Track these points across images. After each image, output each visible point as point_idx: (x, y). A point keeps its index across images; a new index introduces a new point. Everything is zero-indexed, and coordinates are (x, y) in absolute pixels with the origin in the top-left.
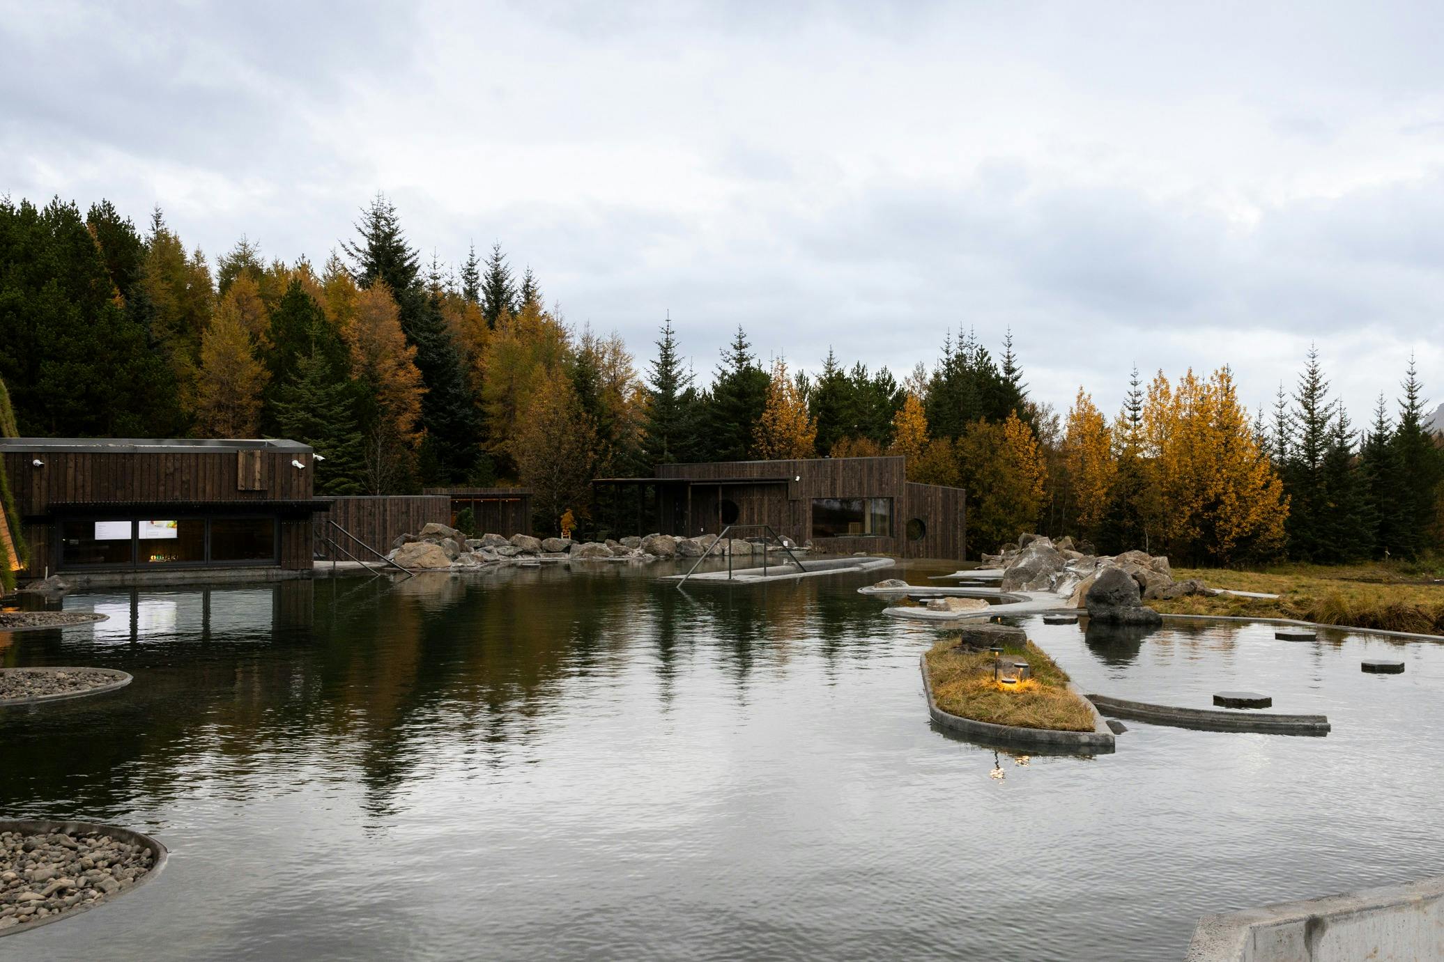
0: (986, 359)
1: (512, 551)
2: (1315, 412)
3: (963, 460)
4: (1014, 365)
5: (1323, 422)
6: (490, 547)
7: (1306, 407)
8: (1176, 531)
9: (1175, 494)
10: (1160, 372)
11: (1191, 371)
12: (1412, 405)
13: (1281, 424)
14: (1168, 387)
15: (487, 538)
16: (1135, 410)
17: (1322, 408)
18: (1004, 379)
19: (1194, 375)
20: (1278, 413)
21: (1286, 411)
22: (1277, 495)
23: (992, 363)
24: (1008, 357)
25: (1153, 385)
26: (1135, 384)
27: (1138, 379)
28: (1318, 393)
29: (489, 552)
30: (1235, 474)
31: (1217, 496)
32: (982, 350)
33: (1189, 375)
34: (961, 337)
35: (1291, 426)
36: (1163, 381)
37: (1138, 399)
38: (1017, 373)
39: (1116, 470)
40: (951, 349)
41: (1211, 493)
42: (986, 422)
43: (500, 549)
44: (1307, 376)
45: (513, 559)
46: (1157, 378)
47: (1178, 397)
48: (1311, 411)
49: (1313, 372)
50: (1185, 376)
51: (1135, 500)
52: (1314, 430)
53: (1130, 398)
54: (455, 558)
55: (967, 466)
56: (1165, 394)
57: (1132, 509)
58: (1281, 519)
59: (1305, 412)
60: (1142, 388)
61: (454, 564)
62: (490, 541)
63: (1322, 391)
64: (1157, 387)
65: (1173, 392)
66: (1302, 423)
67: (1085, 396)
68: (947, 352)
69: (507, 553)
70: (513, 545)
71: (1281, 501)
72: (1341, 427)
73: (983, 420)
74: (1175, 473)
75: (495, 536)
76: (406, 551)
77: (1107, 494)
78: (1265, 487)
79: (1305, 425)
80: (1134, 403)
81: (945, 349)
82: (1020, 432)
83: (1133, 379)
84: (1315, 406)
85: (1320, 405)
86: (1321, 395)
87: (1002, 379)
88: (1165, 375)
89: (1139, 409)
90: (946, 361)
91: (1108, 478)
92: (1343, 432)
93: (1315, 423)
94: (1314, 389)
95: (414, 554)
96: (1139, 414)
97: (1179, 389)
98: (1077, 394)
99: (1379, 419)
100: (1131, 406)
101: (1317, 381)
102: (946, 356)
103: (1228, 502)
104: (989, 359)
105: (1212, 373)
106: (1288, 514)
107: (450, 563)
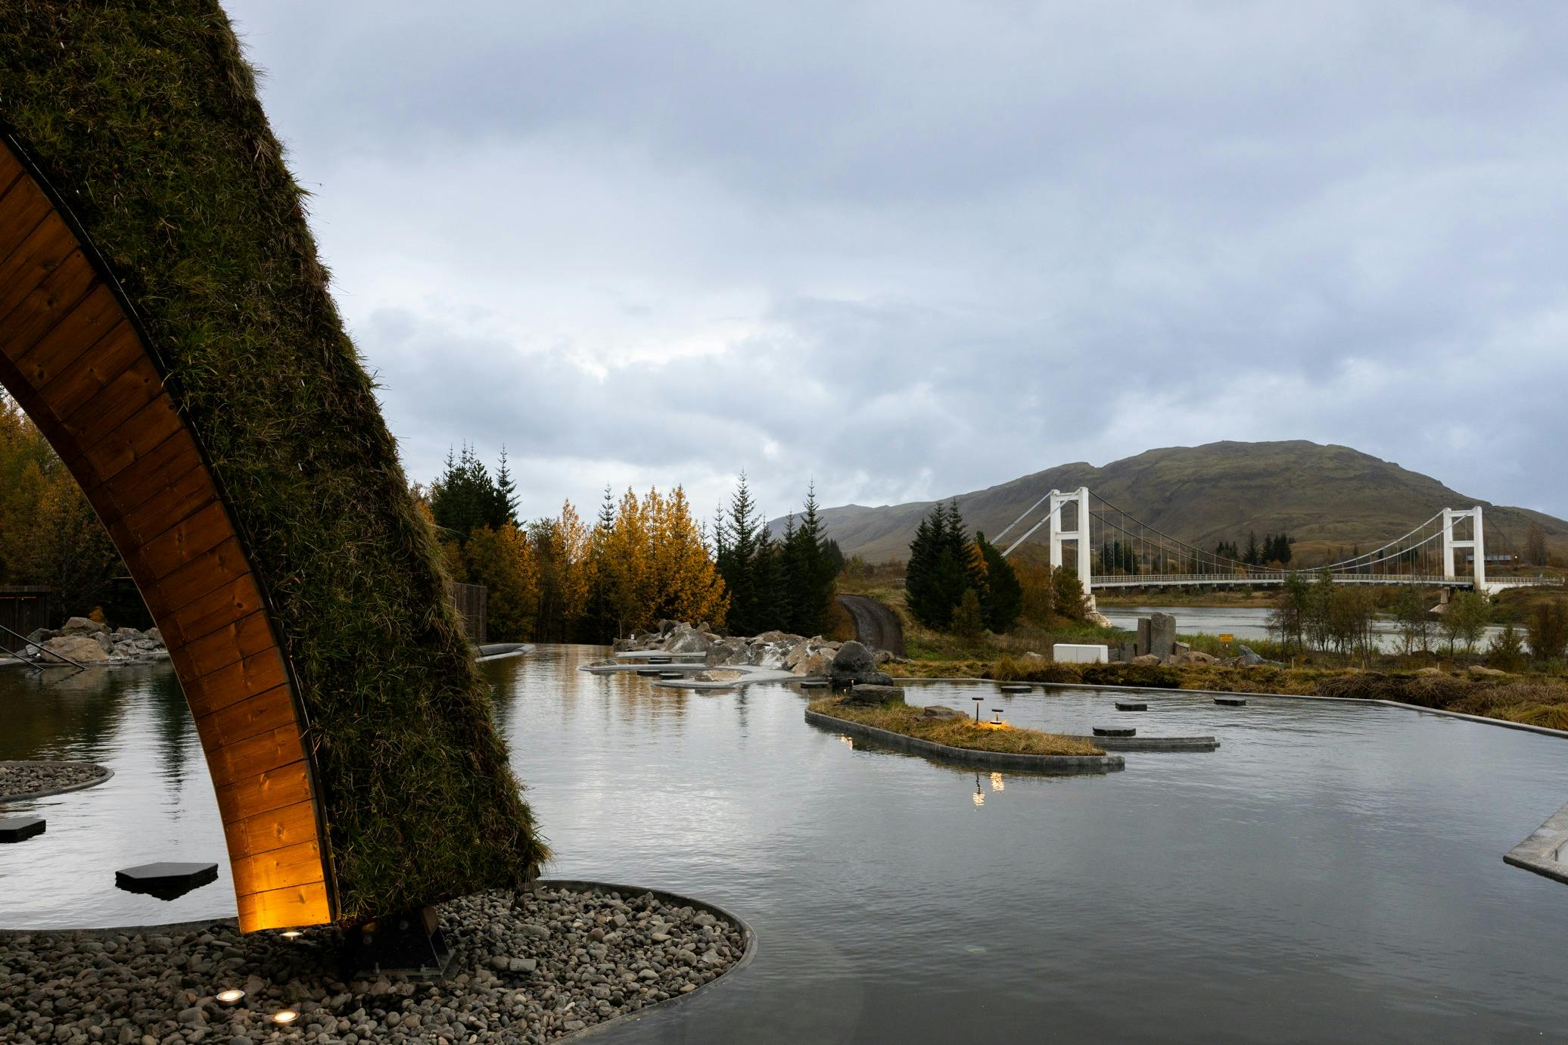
0: (482, 472)
1: (151, 644)
2: (745, 524)
3: (470, 562)
4: (508, 479)
5: (750, 532)
6: (129, 641)
7: (737, 520)
8: (644, 622)
9: (642, 591)
10: (630, 489)
11: (654, 488)
12: (812, 520)
13: (719, 534)
14: (635, 502)
15: (124, 632)
16: (608, 520)
17: (749, 522)
18: (498, 491)
19: (657, 491)
20: (717, 525)
21: (723, 524)
22: (720, 591)
23: (488, 476)
24: (503, 472)
25: (623, 499)
26: (608, 498)
27: (611, 494)
28: (747, 509)
29: (128, 645)
30: (690, 575)
31: (676, 592)
32: (479, 465)
33: (653, 493)
34: (464, 452)
35: (726, 536)
36: (632, 496)
37: (611, 511)
38: (511, 486)
39: (596, 570)
40: (453, 463)
41: (671, 590)
42: (489, 528)
43: (139, 643)
44: (738, 495)
45: (150, 653)
46: (627, 493)
47: (643, 510)
48: (741, 524)
49: (743, 493)
50: (649, 493)
51: (612, 596)
52: (743, 539)
53: (604, 510)
54: (110, 652)
55: (475, 567)
56: (634, 508)
57: (607, 603)
58: (723, 611)
59: (736, 525)
60: (614, 501)
61: (112, 658)
62: (127, 635)
63: (749, 508)
64: (626, 502)
65: (640, 506)
66: (733, 533)
67: (570, 508)
68: (450, 465)
69: (146, 646)
70: (150, 639)
71: (723, 597)
72: (764, 537)
73: (486, 527)
74: (643, 573)
75: (132, 631)
76: (56, 646)
77: (588, 592)
78: (712, 585)
79: (737, 536)
80: (608, 514)
81: (448, 462)
82: (515, 537)
83: (606, 494)
84: (745, 520)
85: (748, 520)
86: (749, 511)
87: (496, 490)
88: (634, 491)
89: (612, 520)
90: (449, 474)
91: (589, 577)
92: (766, 541)
93: (744, 534)
94: (743, 506)
95: (66, 648)
96: (611, 523)
97: (644, 503)
98: (563, 505)
99: (788, 531)
100: (605, 517)
101: (746, 500)
102: (449, 469)
103: (684, 597)
104: (485, 473)
105: (670, 491)
106: (729, 607)
107: (107, 657)
